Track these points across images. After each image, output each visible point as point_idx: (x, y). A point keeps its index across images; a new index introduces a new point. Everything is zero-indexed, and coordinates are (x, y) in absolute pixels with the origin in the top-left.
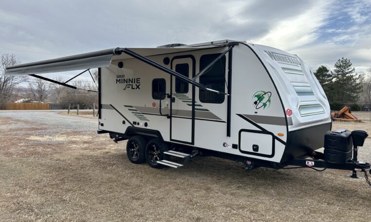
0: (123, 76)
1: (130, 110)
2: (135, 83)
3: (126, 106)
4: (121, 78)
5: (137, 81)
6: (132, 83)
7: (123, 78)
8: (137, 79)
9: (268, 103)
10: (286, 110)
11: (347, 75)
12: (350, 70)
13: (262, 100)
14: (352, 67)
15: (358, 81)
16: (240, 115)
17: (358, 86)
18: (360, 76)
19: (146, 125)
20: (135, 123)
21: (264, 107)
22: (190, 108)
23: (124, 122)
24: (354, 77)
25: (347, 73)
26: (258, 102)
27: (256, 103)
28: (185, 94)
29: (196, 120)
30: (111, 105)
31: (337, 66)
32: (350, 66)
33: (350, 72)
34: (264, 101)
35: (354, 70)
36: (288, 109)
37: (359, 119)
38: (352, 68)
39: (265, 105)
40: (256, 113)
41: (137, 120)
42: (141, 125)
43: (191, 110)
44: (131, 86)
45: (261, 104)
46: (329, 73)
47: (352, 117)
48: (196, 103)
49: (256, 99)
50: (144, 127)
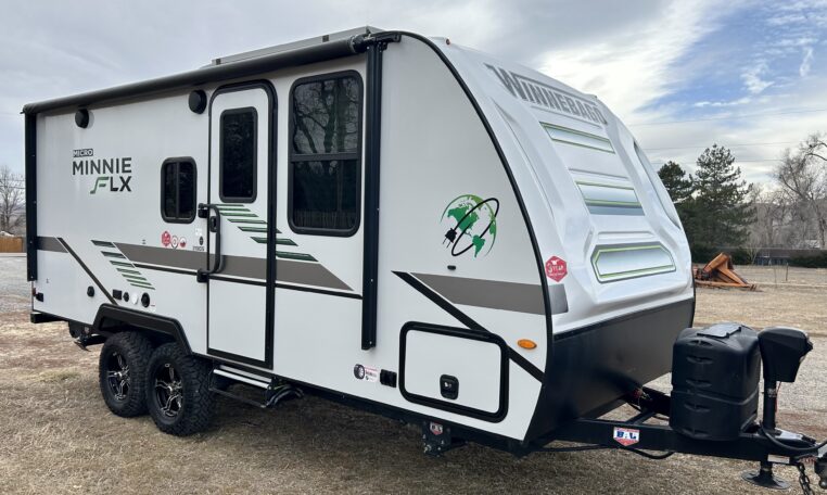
0: (90, 152)
1: (105, 254)
2: (118, 172)
3: (96, 243)
4: (84, 159)
5: (124, 166)
6: (112, 171)
7: (89, 159)
8: (124, 160)
9: (488, 237)
10: (545, 260)
11: (724, 184)
12: (731, 173)
13: (469, 226)
14: (735, 165)
15: (747, 199)
16: (404, 276)
17: (747, 210)
18: (751, 186)
19: (146, 300)
20: (117, 294)
21: (477, 251)
22: (261, 252)
23: (91, 292)
24: (738, 189)
25: (724, 180)
26: (459, 231)
27: (451, 235)
28: (246, 206)
29: (277, 290)
30: (60, 239)
31: (703, 164)
32: (730, 163)
33: (730, 177)
34: (477, 229)
35: (739, 172)
36: (554, 258)
37: (750, 283)
38: (735, 169)
39: (478, 242)
40: (452, 268)
41: (124, 287)
42: (134, 303)
43: (265, 257)
44: (108, 182)
45: (466, 241)
46: (686, 178)
47: (735, 278)
48: (278, 236)
49: (453, 222)
50: (140, 308)
